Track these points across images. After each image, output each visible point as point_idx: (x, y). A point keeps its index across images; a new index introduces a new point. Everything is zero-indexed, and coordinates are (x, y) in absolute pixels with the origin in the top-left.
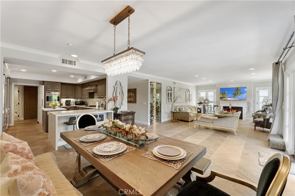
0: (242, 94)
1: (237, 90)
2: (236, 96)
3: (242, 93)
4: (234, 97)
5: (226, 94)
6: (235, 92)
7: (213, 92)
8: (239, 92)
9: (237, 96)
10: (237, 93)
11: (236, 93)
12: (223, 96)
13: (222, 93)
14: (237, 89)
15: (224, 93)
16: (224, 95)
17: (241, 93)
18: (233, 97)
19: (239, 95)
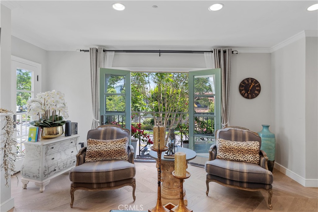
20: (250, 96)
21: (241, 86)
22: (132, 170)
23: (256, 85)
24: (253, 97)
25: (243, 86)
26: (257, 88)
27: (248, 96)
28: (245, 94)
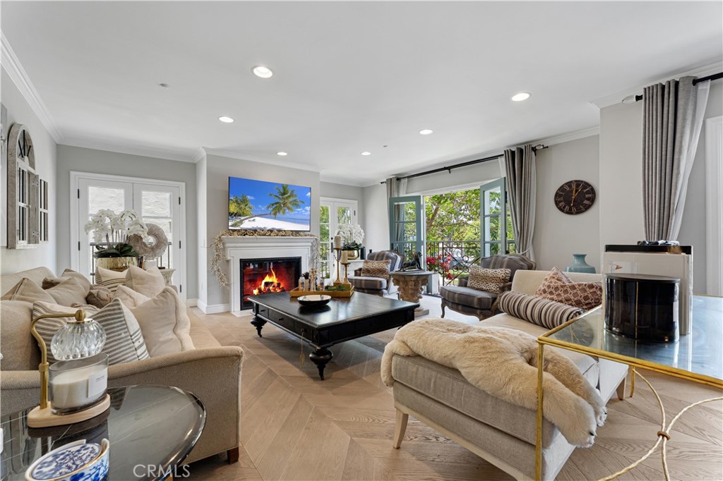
0: (298, 206)
1: (284, 194)
2: (279, 211)
3: (300, 203)
4: (275, 214)
5: (250, 205)
6: (278, 201)
7: (167, 195)
8: (291, 199)
9: (284, 213)
10: (285, 204)
11: (281, 201)
12: (240, 209)
13: (237, 201)
14: (284, 191)
15: (244, 201)
16: (243, 206)
17: (296, 204)
18: (273, 216)
19: (288, 208)
20: (574, 209)
21: (557, 195)
22: (379, 283)
23: (585, 191)
24: (579, 212)
25: (560, 196)
26: (587, 196)
27: (570, 209)
28: (564, 207)
